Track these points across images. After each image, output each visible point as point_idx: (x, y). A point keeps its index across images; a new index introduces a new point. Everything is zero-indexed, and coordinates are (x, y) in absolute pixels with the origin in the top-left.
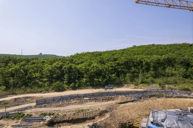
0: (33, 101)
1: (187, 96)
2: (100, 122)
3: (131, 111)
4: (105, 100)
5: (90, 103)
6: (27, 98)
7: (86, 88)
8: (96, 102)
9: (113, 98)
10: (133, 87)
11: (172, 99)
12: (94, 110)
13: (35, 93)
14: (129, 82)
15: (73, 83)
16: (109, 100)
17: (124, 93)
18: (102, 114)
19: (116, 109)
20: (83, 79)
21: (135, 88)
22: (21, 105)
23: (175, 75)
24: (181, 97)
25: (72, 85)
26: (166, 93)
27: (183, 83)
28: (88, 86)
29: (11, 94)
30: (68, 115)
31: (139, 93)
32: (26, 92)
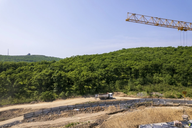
0: (20, 114)
3: (120, 122)
4: (96, 111)
5: (80, 114)
6: (14, 110)
7: (76, 97)
9: (103, 108)
10: (122, 95)
11: (159, 108)
12: (84, 123)
14: (119, 89)
15: (62, 92)
16: (99, 110)
17: (114, 102)
18: (92, 127)
19: (106, 121)
20: (73, 86)
21: (124, 96)
22: (7, 119)
23: (162, 82)
24: (166, 106)
25: (61, 94)
26: (153, 102)
27: (169, 90)
28: (78, 95)
31: (128, 103)
32: (13, 103)
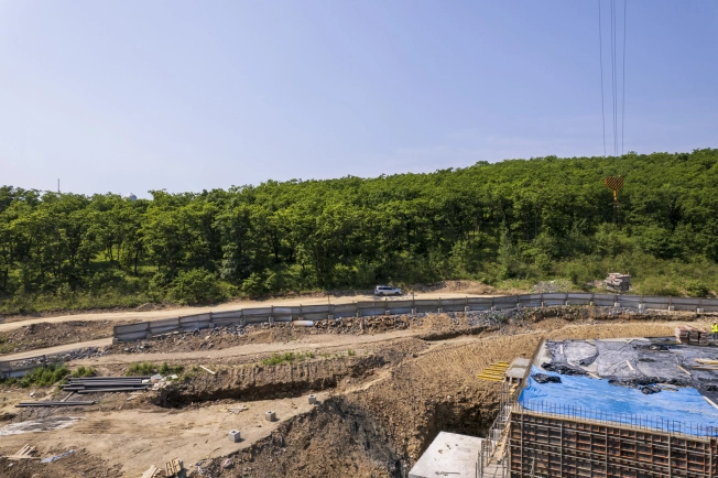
0: (100, 333)
1: (669, 312)
2: (355, 393)
4: (376, 327)
6: (81, 324)
7: (304, 294)
8: (341, 336)
9: (405, 320)
10: (475, 290)
11: (618, 324)
12: (332, 357)
13: (111, 308)
14: (463, 273)
15: (253, 275)
16: (388, 326)
17: (444, 303)
18: (362, 369)
19: (415, 356)
20: (293, 267)
21: (484, 293)
22: (56, 345)
23: (629, 250)
24: (648, 318)
25: (249, 281)
26: (596, 305)
27: (658, 275)
28: (310, 287)
29: (16, 314)
30: (236, 372)
32: (76, 306)
